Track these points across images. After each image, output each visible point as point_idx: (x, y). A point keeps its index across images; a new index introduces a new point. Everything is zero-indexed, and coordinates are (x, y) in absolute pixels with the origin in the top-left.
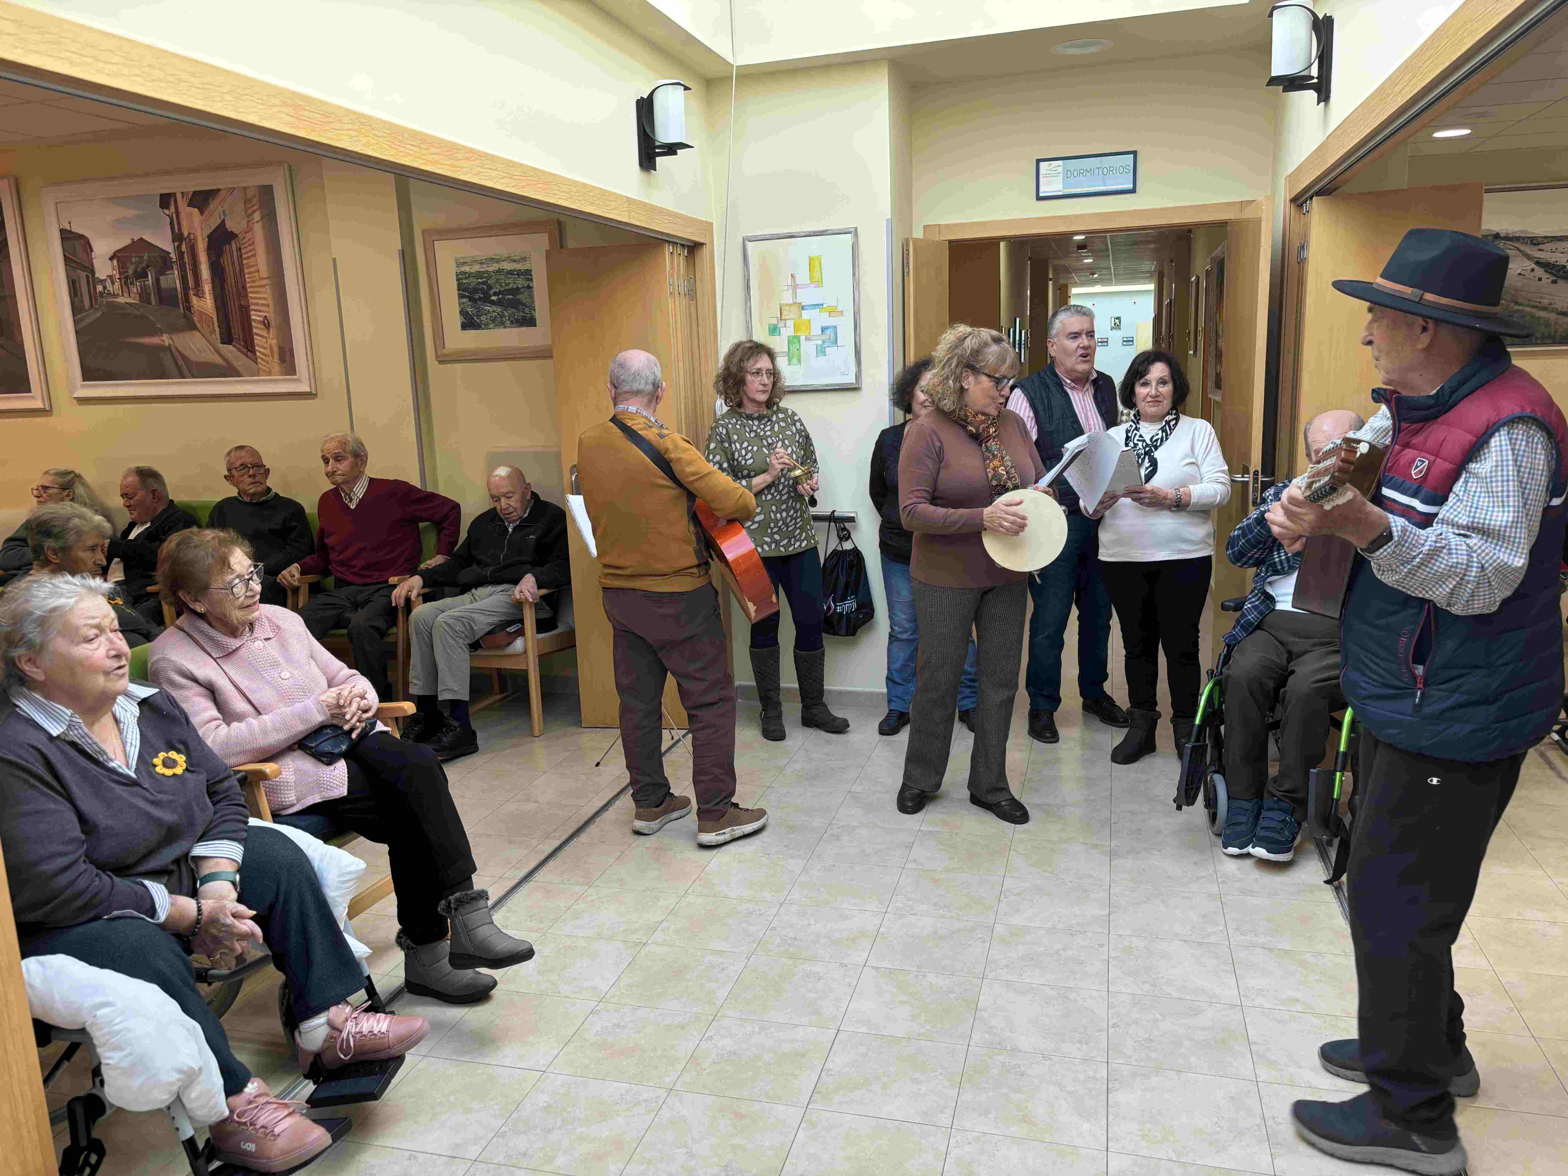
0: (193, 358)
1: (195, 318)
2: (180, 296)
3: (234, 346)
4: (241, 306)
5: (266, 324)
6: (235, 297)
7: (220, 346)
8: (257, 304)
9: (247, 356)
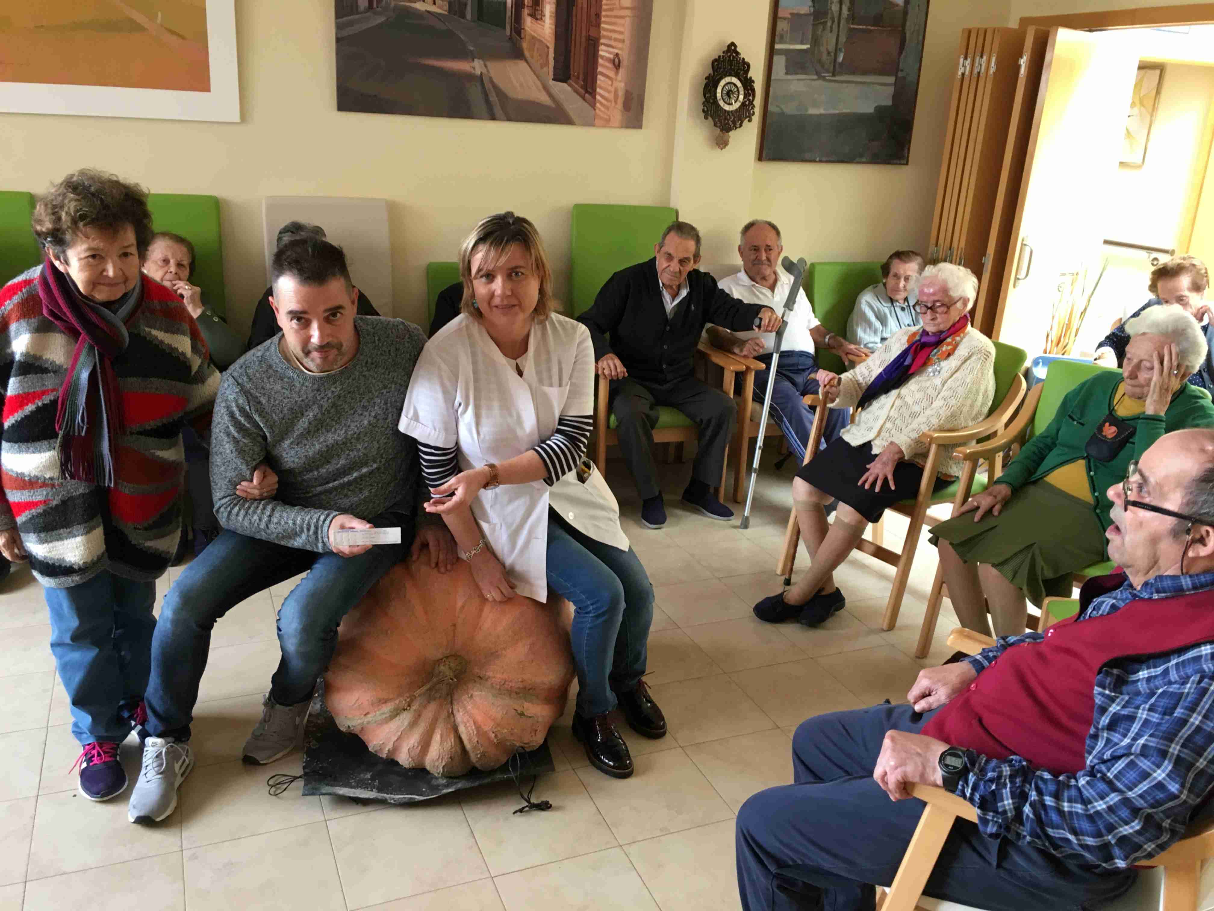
0: (511, 94)
1: (525, 45)
2: (508, 14)
3: (570, 85)
4: (589, 38)
5: (616, 64)
6: (584, 26)
7: (552, 83)
8: (610, 38)
9: (584, 99)
